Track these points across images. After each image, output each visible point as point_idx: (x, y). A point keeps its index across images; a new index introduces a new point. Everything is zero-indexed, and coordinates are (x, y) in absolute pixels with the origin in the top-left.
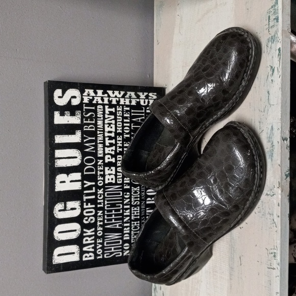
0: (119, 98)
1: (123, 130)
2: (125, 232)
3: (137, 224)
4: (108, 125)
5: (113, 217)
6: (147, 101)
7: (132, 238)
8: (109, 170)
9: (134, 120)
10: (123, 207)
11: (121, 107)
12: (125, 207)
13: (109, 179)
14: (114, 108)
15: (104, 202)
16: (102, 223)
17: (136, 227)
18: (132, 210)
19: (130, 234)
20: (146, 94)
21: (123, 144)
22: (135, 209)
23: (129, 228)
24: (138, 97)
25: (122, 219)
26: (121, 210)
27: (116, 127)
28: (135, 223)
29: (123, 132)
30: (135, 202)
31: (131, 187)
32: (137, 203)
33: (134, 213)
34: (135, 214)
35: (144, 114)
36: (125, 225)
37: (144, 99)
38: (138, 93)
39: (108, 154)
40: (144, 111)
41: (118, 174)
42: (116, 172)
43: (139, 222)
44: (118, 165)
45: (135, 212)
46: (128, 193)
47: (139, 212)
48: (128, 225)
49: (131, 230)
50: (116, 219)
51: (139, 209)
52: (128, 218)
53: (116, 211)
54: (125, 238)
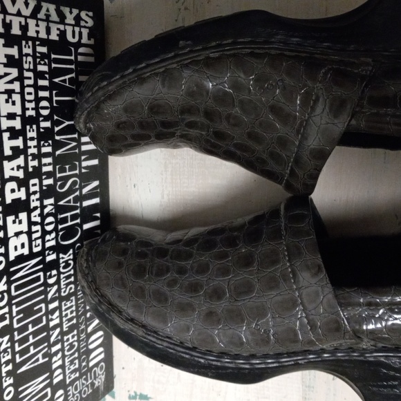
0: (26, 18)
1: (37, 109)
2: (54, 366)
3: (73, 337)
4: (6, 96)
5: (31, 340)
6: (77, 29)
7: (67, 372)
8: (14, 222)
9: (56, 80)
10: (47, 307)
11: (30, 43)
12: (52, 306)
13: (16, 248)
14: (16, 47)
15: (10, 312)
16: (10, 367)
17: (72, 346)
18: (64, 308)
19: (63, 367)
20: (75, 12)
21: (38, 147)
22: (69, 304)
23: (60, 355)
24: (62, 18)
25: (47, 338)
26: (44, 318)
27: (23, 100)
28: (70, 336)
29: (38, 114)
30: (66, 288)
31: (58, 256)
32: (71, 289)
33: (66, 315)
34: (69, 316)
35: (73, 67)
36: (54, 349)
37: (73, 26)
38: (62, 8)
39: (12, 179)
40: (73, 58)
41: (34, 228)
42: (31, 223)
43: (75, 332)
44: (33, 205)
45: (69, 311)
46: (54, 272)
47: (74, 308)
48: (58, 346)
49: (64, 357)
50: (36, 345)
51: (74, 303)
52: (58, 330)
53: (35, 323)
54: (55, 381)
